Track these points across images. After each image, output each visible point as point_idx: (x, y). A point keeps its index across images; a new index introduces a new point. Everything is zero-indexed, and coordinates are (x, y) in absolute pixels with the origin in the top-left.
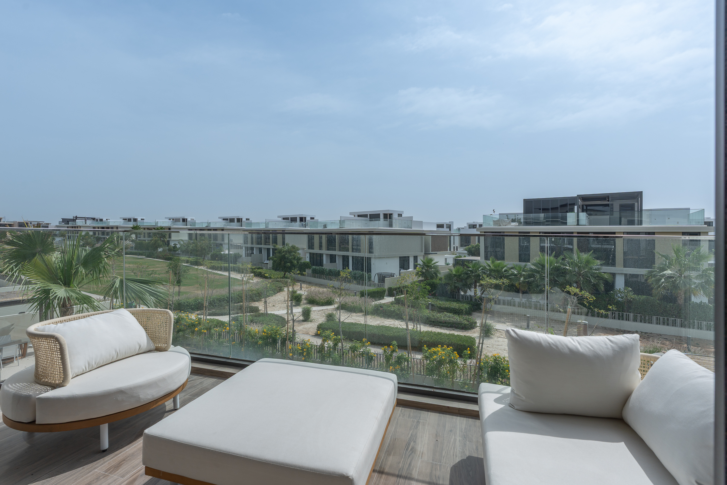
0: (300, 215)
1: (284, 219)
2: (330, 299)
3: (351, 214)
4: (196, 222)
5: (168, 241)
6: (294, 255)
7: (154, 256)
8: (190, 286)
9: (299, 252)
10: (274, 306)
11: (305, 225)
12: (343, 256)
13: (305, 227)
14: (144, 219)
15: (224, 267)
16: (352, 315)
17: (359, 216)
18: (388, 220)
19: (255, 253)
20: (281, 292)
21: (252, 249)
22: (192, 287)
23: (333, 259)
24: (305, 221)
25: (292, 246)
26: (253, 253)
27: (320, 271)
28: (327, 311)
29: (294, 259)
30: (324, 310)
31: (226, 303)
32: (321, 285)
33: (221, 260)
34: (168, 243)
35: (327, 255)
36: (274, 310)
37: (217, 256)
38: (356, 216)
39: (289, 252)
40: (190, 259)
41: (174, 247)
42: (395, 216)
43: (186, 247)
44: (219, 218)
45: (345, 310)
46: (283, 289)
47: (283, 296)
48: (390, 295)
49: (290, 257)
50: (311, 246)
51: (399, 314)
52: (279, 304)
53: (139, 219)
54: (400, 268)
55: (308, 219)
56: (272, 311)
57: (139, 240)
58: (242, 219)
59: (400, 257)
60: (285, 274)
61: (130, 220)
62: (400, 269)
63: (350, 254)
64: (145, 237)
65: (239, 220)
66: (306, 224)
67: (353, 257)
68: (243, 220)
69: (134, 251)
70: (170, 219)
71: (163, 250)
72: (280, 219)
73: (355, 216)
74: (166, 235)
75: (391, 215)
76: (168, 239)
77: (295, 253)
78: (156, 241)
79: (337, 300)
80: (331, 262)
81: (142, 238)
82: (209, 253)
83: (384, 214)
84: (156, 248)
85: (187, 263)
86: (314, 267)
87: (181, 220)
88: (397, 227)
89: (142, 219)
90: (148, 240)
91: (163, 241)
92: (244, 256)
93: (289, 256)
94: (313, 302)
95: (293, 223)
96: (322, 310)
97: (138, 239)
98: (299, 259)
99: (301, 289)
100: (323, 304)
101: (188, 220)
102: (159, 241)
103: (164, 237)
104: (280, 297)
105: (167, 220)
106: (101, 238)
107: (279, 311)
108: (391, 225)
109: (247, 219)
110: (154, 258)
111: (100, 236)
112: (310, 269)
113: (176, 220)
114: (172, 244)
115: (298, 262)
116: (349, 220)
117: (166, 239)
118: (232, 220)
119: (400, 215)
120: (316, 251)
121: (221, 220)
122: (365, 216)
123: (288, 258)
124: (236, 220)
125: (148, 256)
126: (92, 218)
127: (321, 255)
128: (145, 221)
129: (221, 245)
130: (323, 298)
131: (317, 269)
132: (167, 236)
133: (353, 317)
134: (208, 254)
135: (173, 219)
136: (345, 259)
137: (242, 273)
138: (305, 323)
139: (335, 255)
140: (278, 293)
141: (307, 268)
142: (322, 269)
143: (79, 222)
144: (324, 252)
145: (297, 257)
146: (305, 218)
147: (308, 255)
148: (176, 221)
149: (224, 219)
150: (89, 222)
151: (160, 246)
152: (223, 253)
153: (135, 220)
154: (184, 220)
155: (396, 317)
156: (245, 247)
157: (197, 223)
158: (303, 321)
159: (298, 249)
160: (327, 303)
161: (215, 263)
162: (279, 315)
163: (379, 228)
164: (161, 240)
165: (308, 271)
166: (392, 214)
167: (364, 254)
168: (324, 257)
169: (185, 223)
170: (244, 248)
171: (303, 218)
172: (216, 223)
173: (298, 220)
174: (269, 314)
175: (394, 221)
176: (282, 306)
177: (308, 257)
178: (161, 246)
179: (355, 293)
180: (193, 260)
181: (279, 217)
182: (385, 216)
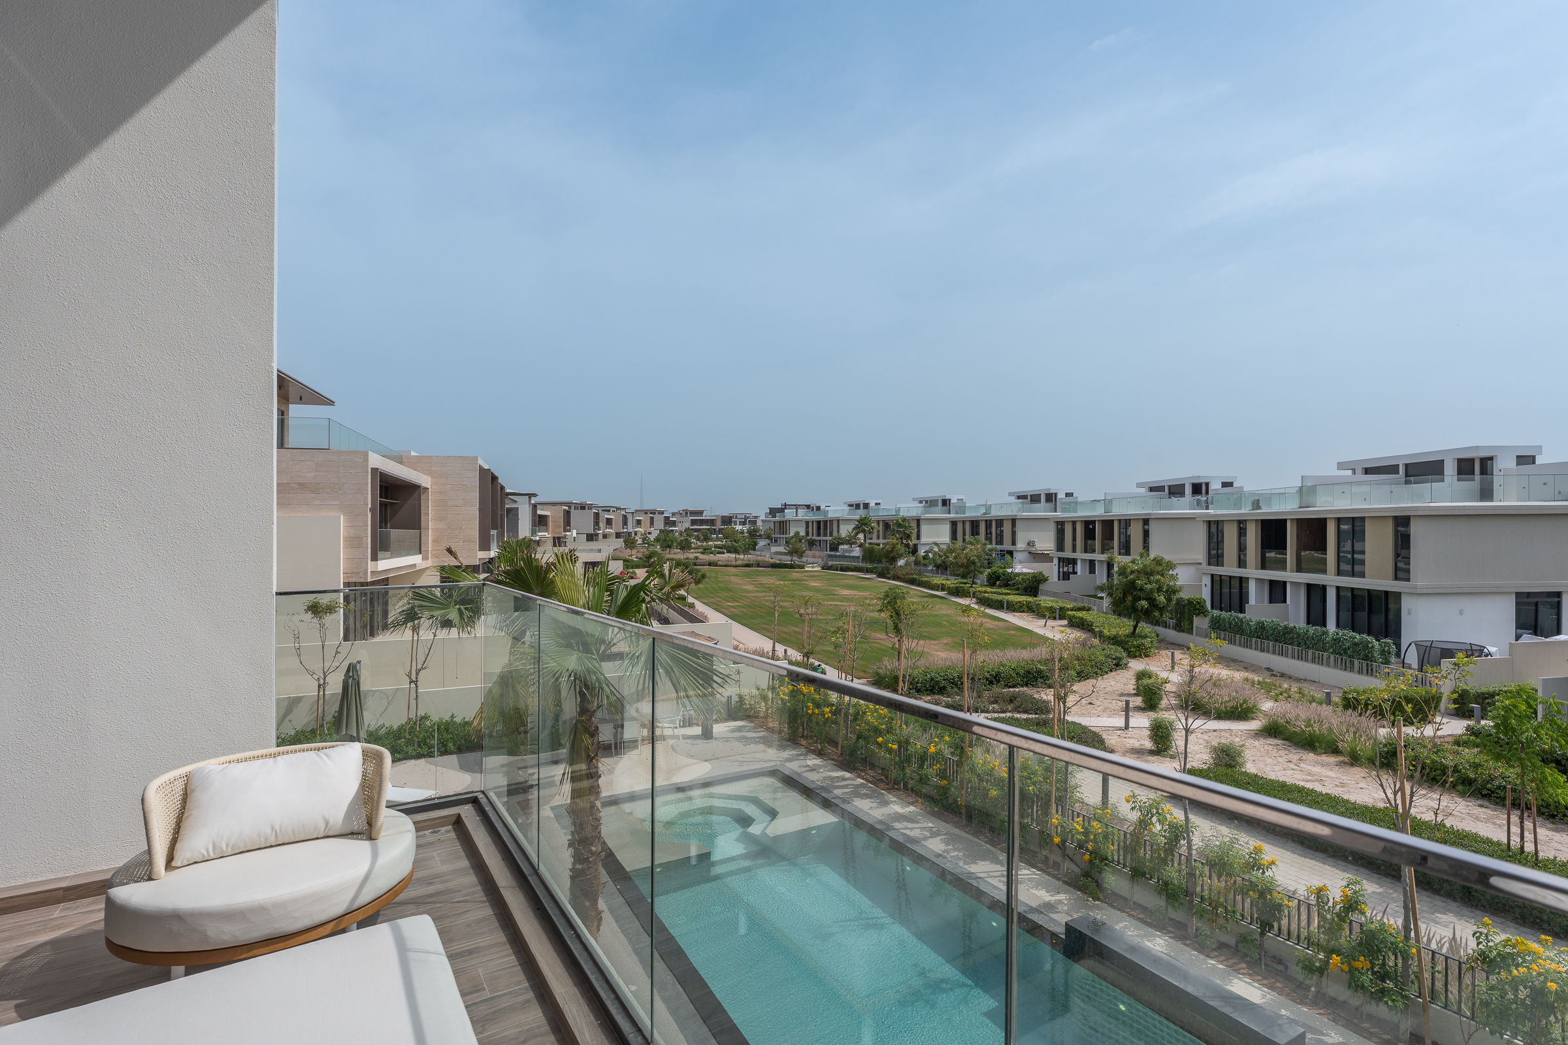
0: (1193, 477)
1: (1152, 489)
2: (1244, 703)
3: (1341, 466)
4: (967, 505)
5: (916, 546)
6: (1158, 581)
7: (888, 576)
8: (933, 639)
9: (1173, 573)
10: (1091, 703)
11: (1207, 502)
12: (1310, 587)
13: (1207, 508)
14: (879, 504)
15: (1007, 602)
16: (1304, 758)
17: (1367, 471)
18: (1477, 477)
19: (1079, 573)
20: (1118, 672)
21: (1073, 562)
22: (936, 642)
23: (1277, 591)
24: (1207, 493)
25: (1154, 559)
26: (1076, 573)
27: (1230, 624)
28: (1227, 735)
29: (1159, 590)
30: (1221, 730)
31: (985, 686)
32: (1234, 661)
33: (1006, 585)
34: (915, 550)
35: (1257, 580)
36: (1090, 715)
37: (998, 578)
38: (1359, 470)
39: (1147, 573)
40: (949, 582)
41: (924, 558)
42: (1505, 464)
43: (943, 558)
44: (1010, 494)
45: (1284, 739)
46: (1126, 664)
47: (1122, 681)
48: (1462, 709)
49: (1149, 586)
50: (1215, 556)
51: (1475, 780)
52: (1105, 701)
53: (872, 504)
54: (1517, 628)
55: (1215, 486)
56: (1082, 715)
57: (870, 544)
58: (1056, 494)
59: (1518, 595)
60: (1135, 627)
61: (858, 506)
62: (1520, 631)
63: (1331, 580)
64: (878, 538)
65: (1051, 497)
66: (1210, 499)
67: (1338, 588)
68: (1059, 496)
69: (861, 565)
70: (921, 502)
71: (907, 564)
72: (1143, 490)
73: (1354, 471)
74: (911, 532)
75: (1486, 464)
76: (915, 541)
77: (1162, 575)
78: (894, 546)
79: (1267, 705)
80: (1271, 602)
81: (875, 541)
82: (982, 570)
83: (1460, 462)
84: (893, 560)
85: (943, 590)
86: (1216, 611)
87: (940, 503)
88: (1506, 498)
89: (876, 504)
90: (883, 544)
91: (907, 546)
92: (1055, 578)
93: (1146, 584)
94: (1194, 705)
95: (1174, 499)
96: (1215, 731)
97: (868, 541)
98: (1172, 591)
99: (1173, 667)
100: (1221, 716)
101: (952, 502)
102: (899, 546)
103: (908, 537)
104: (1113, 683)
105: (916, 504)
106: (815, 540)
107: (1099, 718)
108: (1486, 493)
109: (1067, 495)
110: (889, 579)
111: (815, 538)
112: (1205, 616)
113: (930, 503)
114: (923, 551)
115: (1169, 600)
116: (1330, 484)
117: (911, 541)
118: (1035, 499)
119: (1525, 460)
120: (1230, 569)
121: (1013, 499)
122: (1392, 469)
123: (1141, 589)
124: (1043, 498)
125: (881, 575)
126: (806, 506)
127: (1242, 581)
128: (882, 507)
129: (1011, 553)
130: (1223, 698)
131: (1224, 620)
132: (914, 536)
133: (1302, 765)
134: (981, 573)
135: (926, 502)
136: (1315, 594)
137: (1044, 616)
138: (1155, 758)
139: (1285, 583)
140: (1111, 671)
141: (1198, 615)
142: (1238, 618)
143: (789, 514)
144: (1252, 572)
145: (1168, 585)
146: (1207, 484)
147: (1207, 580)
148: (930, 506)
149: (1019, 497)
150: (801, 512)
151: (900, 556)
152: (1010, 570)
153: (866, 506)
154: (945, 502)
155: (1460, 788)
156: (1059, 558)
157: (969, 507)
158: (1152, 753)
159: (1170, 565)
160: (1232, 712)
161: (991, 593)
162: (1092, 728)
163: (1432, 504)
164: (902, 543)
165: (1200, 622)
166: (1491, 458)
167: (1377, 579)
168: (1252, 587)
169: (946, 508)
170: (1056, 561)
171: (1200, 484)
172: (1002, 505)
173: (1188, 490)
174: (1068, 722)
175: (1497, 481)
176: (1110, 706)
177: (1206, 585)
178: (902, 555)
179: (1328, 694)
180: (952, 585)
181: (1139, 485)
182: (1465, 467)
